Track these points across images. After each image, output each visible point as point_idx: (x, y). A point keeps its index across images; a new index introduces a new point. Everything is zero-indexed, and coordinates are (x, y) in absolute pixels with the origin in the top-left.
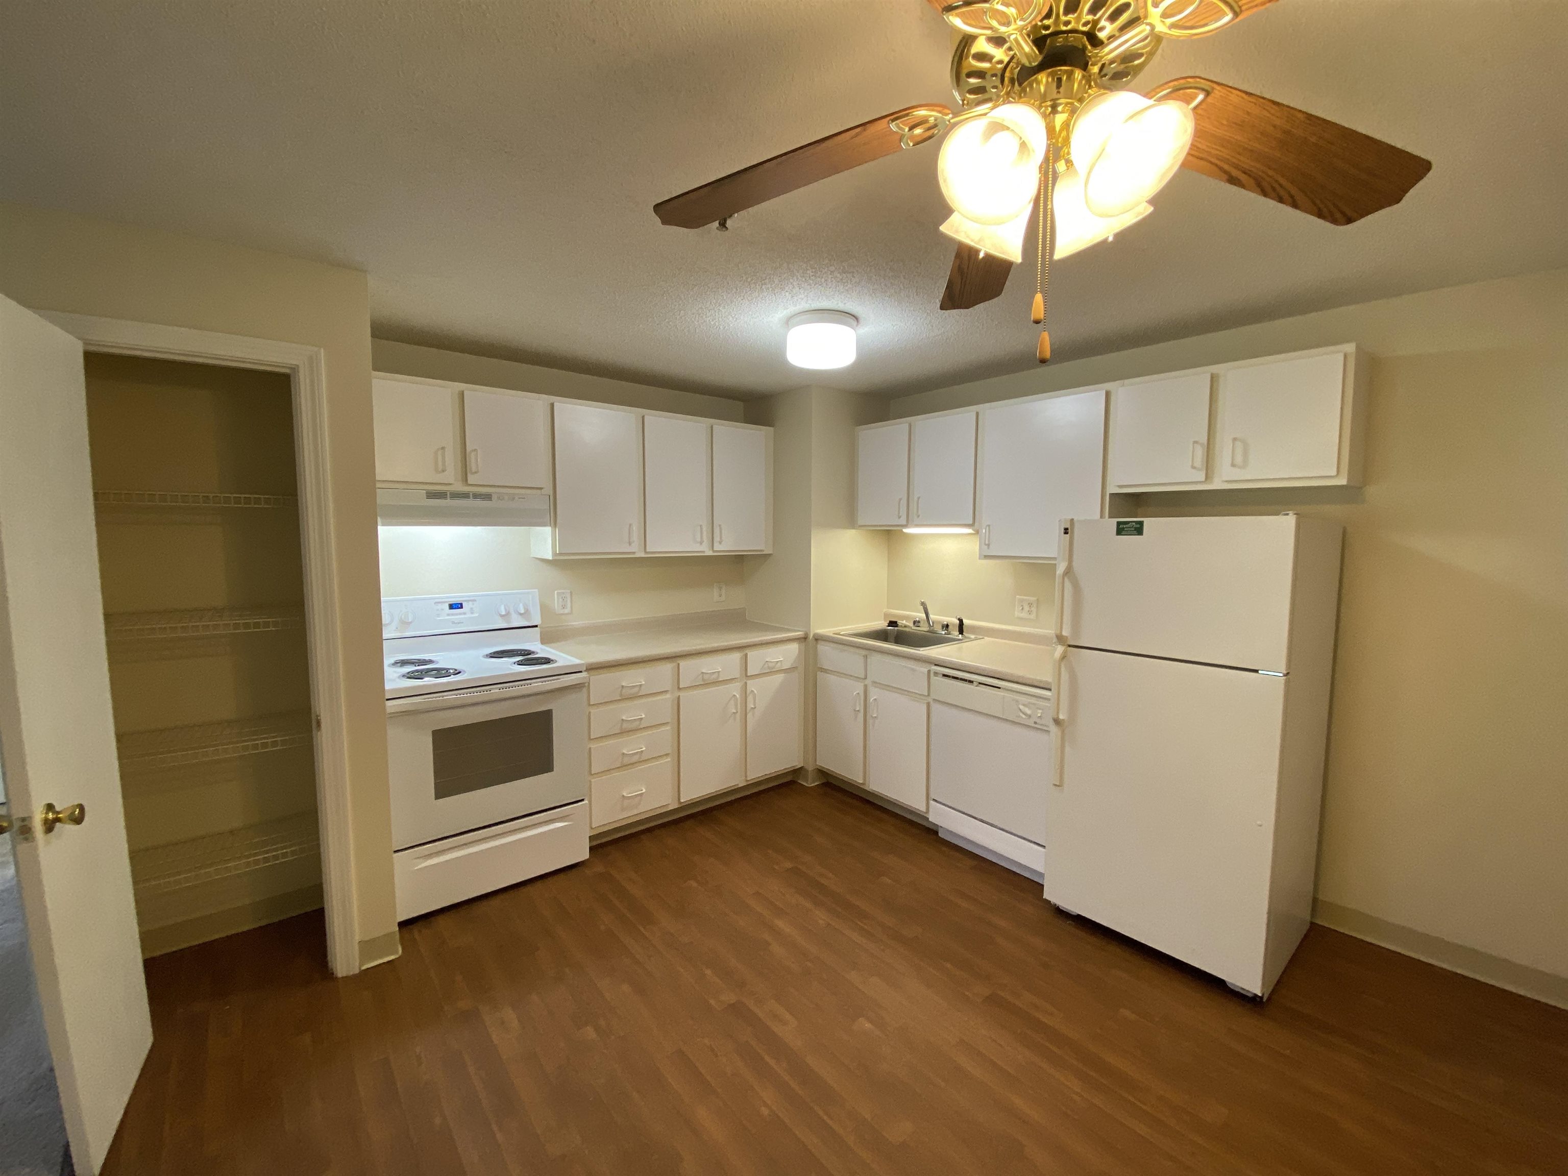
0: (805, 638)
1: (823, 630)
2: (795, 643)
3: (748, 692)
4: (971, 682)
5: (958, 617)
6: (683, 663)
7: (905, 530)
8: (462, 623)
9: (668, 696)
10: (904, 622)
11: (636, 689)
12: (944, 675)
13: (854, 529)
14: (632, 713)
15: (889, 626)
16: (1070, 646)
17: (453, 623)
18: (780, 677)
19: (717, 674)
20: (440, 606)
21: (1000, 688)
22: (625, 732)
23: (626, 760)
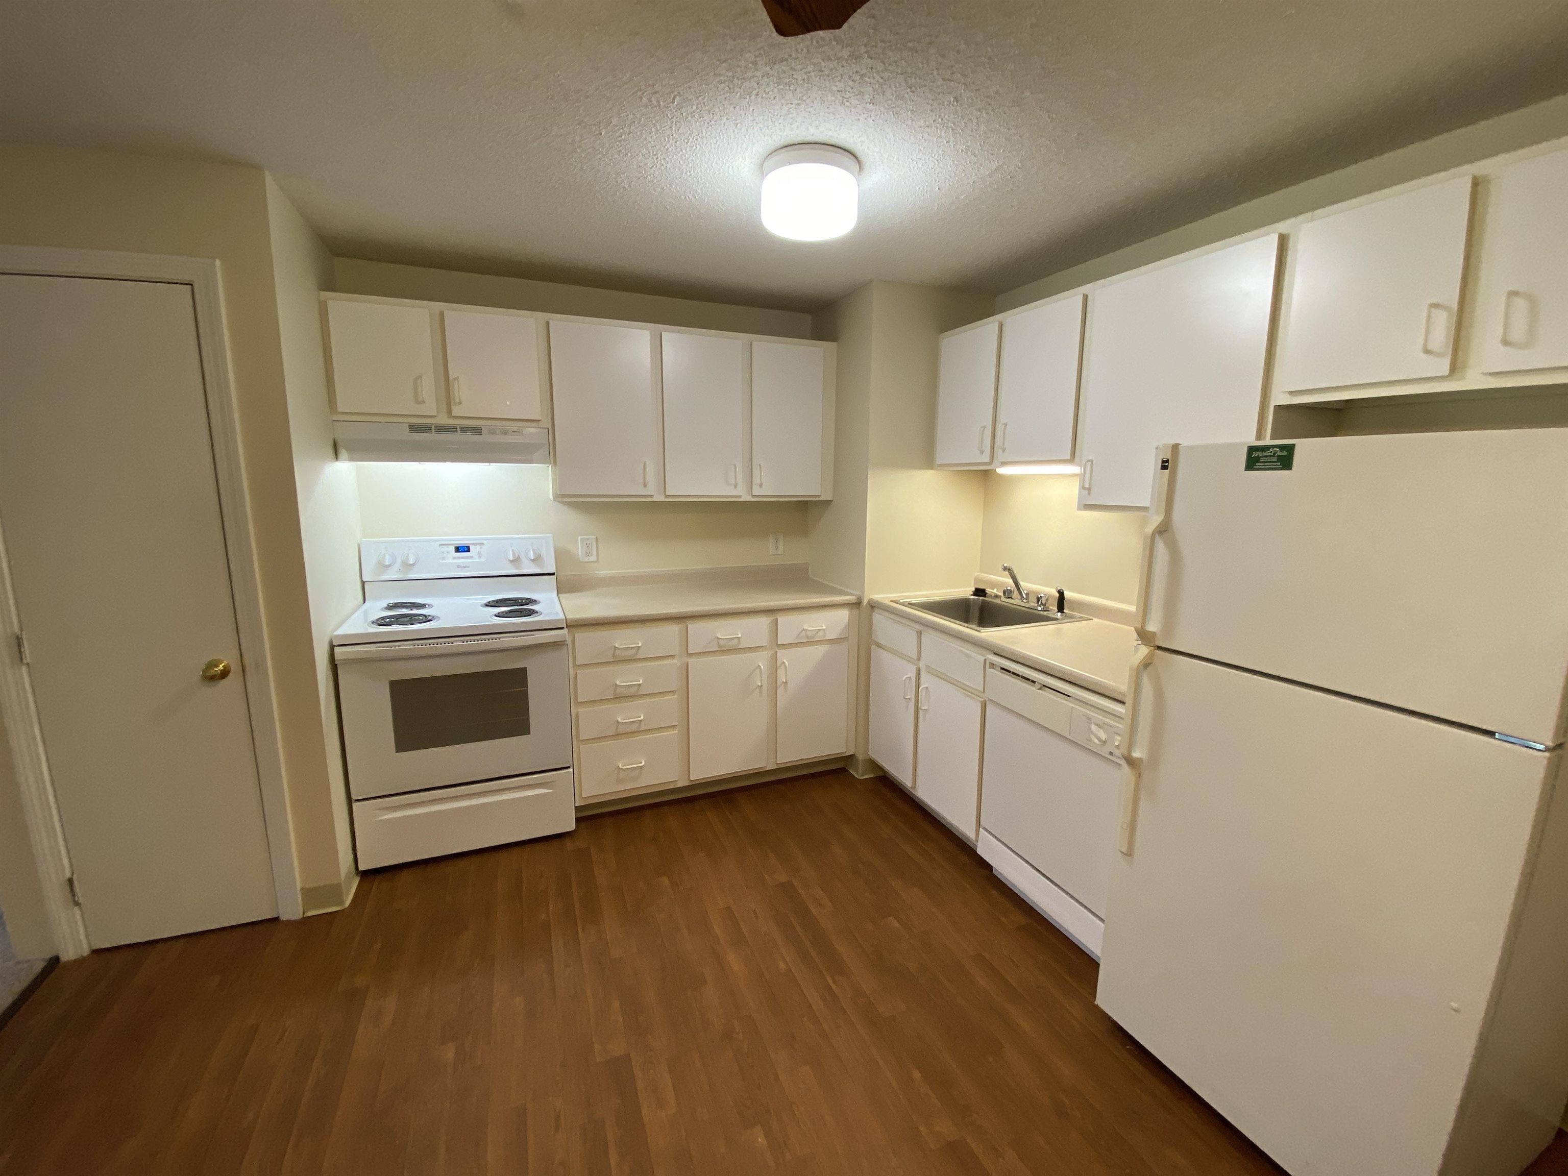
0: (858, 604)
1: (881, 596)
2: (846, 609)
3: (779, 663)
4: (1033, 682)
5: (1059, 589)
6: (693, 626)
7: (1001, 470)
8: (469, 567)
9: (675, 661)
10: (995, 591)
11: (634, 652)
12: (1003, 669)
13: (932, 469)
14: (626, 678)
15: (972, 595)
16: (1159, 648)
17: (459, 567)
18: (822, 649)
19: (736, 640)
20: (445, 549)
21: (1068, 696)
22: (621, 697)
23: (621, 729)
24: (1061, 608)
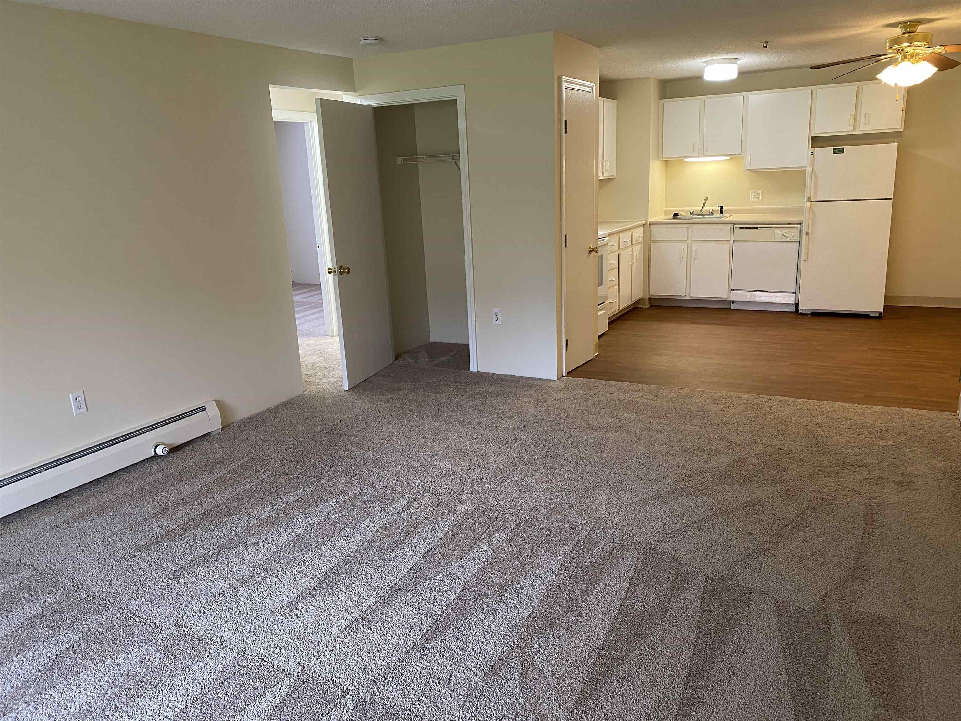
0: (644, 225)
1: (654, 218)
2: (642, 227)
3: (633, 253)
4: (757, 228)
5: (720, 205)
6: (621, 235)
7: (686, 160)
9: (617, 253)
10: (682, 213)
11: (613, 248)
12: (740, 228)
16: (812, 201)
18: (640, 246)
19: (627, 242)
21: (771, 228)
22: (611, 269)
23: (611, 284)
24: (722, 213)
